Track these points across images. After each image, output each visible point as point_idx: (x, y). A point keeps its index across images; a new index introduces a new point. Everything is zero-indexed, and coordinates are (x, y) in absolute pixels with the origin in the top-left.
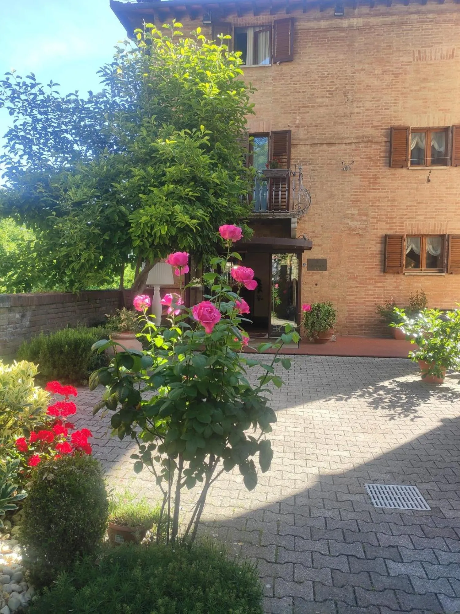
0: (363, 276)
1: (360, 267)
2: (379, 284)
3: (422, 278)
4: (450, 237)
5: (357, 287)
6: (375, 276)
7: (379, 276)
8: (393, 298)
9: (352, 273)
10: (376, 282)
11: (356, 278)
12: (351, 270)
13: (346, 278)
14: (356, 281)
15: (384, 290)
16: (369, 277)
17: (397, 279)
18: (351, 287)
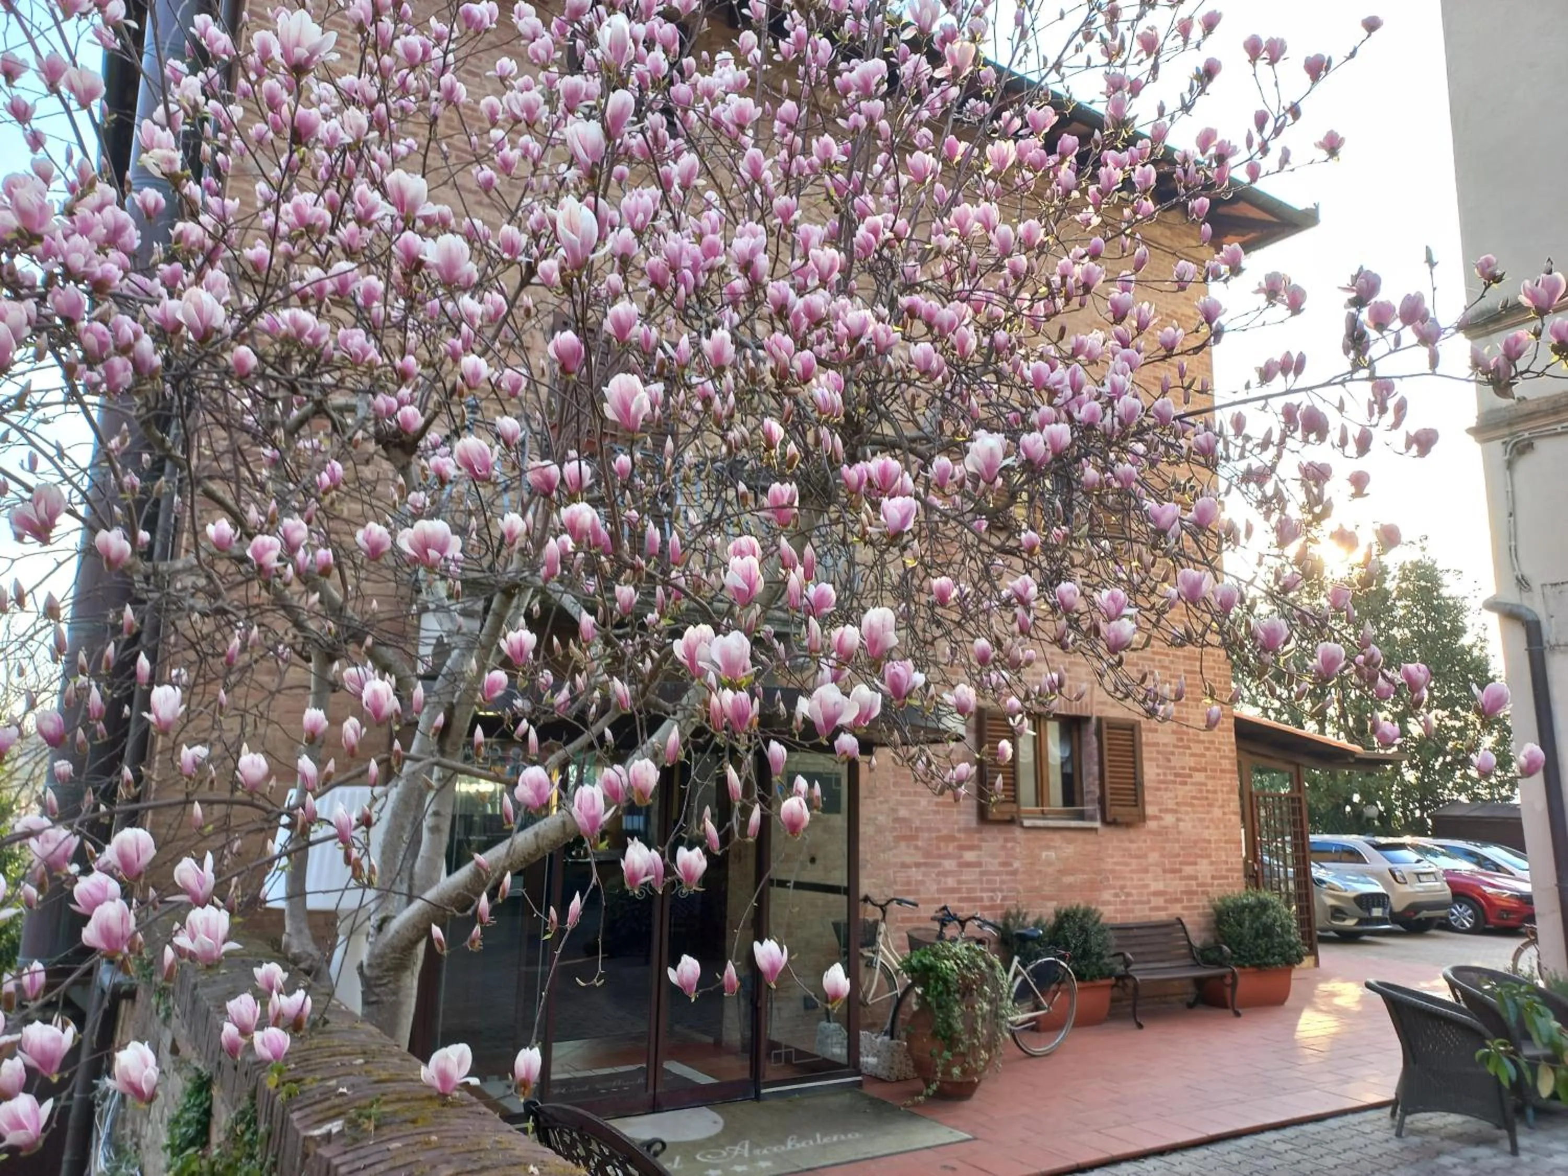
0: (929, 830)
1: (923, 802)
2: (970, 856)
3: (1057, 836)
4: (1104, 725)
5: (918, 865)
6: (959, 830)
7: (967, 830)
8: (1000, 895)
9: (903, 820)
10: (962, 848)
11: (916, 838)
12: (903, 813)
13: (889, 837)
14: (917, 848)
15: (982, 873)
16: (944, 832)
17: (1006, 840)
18: (904, 866)
